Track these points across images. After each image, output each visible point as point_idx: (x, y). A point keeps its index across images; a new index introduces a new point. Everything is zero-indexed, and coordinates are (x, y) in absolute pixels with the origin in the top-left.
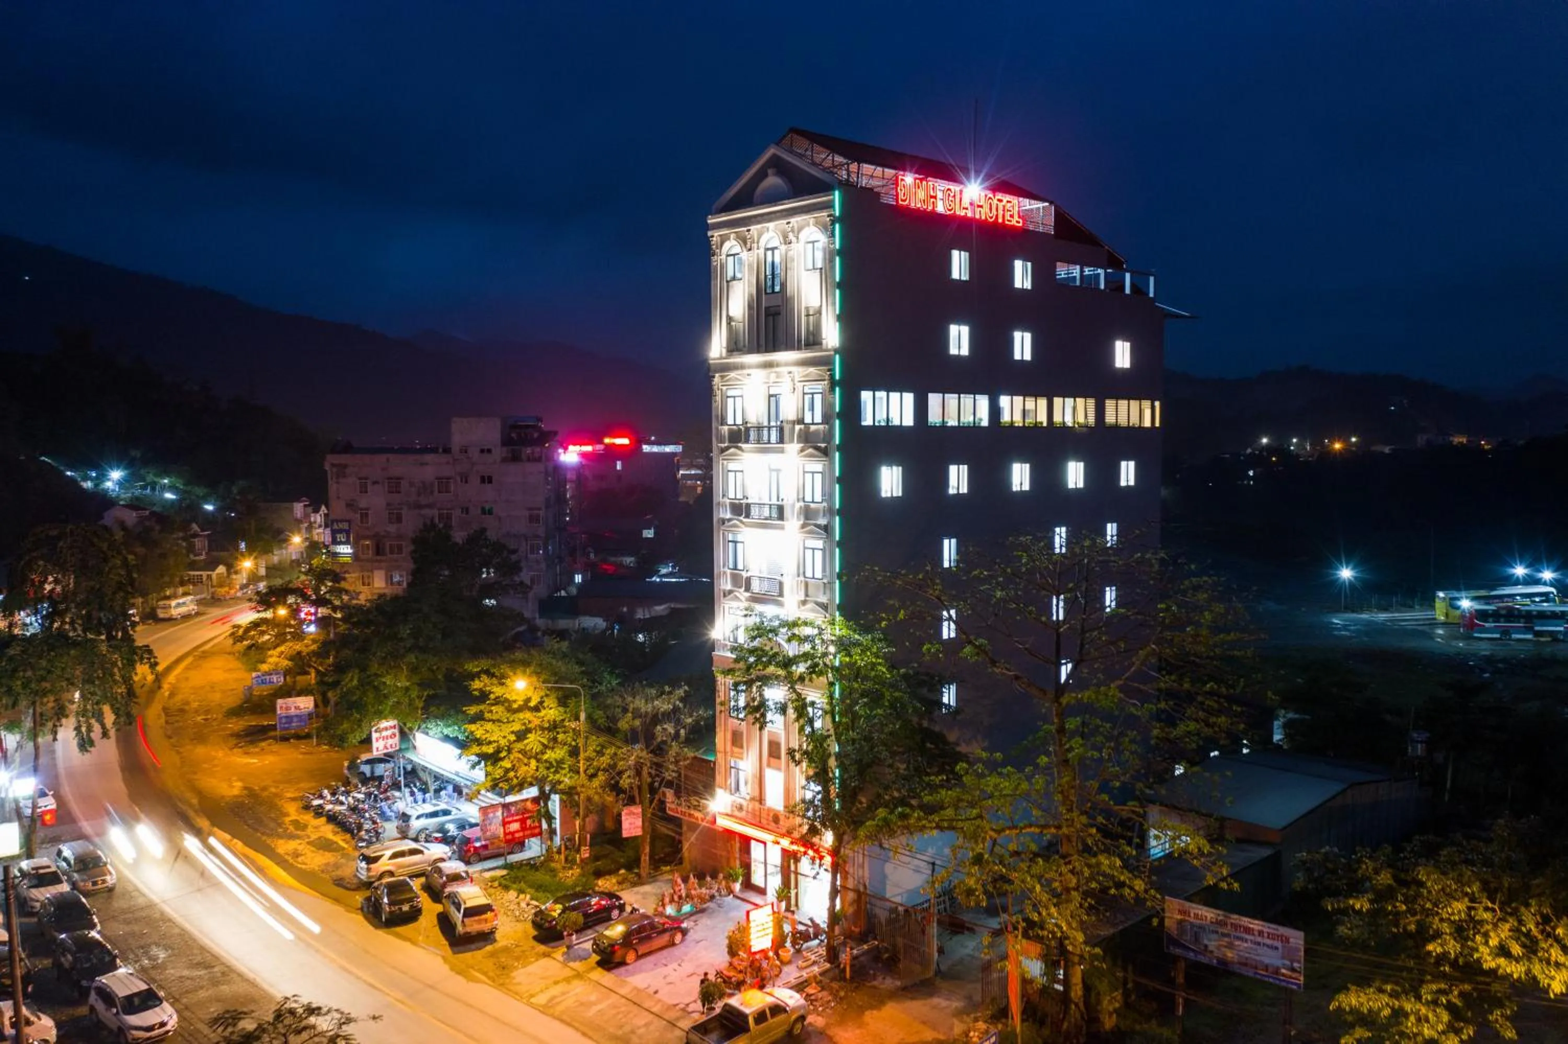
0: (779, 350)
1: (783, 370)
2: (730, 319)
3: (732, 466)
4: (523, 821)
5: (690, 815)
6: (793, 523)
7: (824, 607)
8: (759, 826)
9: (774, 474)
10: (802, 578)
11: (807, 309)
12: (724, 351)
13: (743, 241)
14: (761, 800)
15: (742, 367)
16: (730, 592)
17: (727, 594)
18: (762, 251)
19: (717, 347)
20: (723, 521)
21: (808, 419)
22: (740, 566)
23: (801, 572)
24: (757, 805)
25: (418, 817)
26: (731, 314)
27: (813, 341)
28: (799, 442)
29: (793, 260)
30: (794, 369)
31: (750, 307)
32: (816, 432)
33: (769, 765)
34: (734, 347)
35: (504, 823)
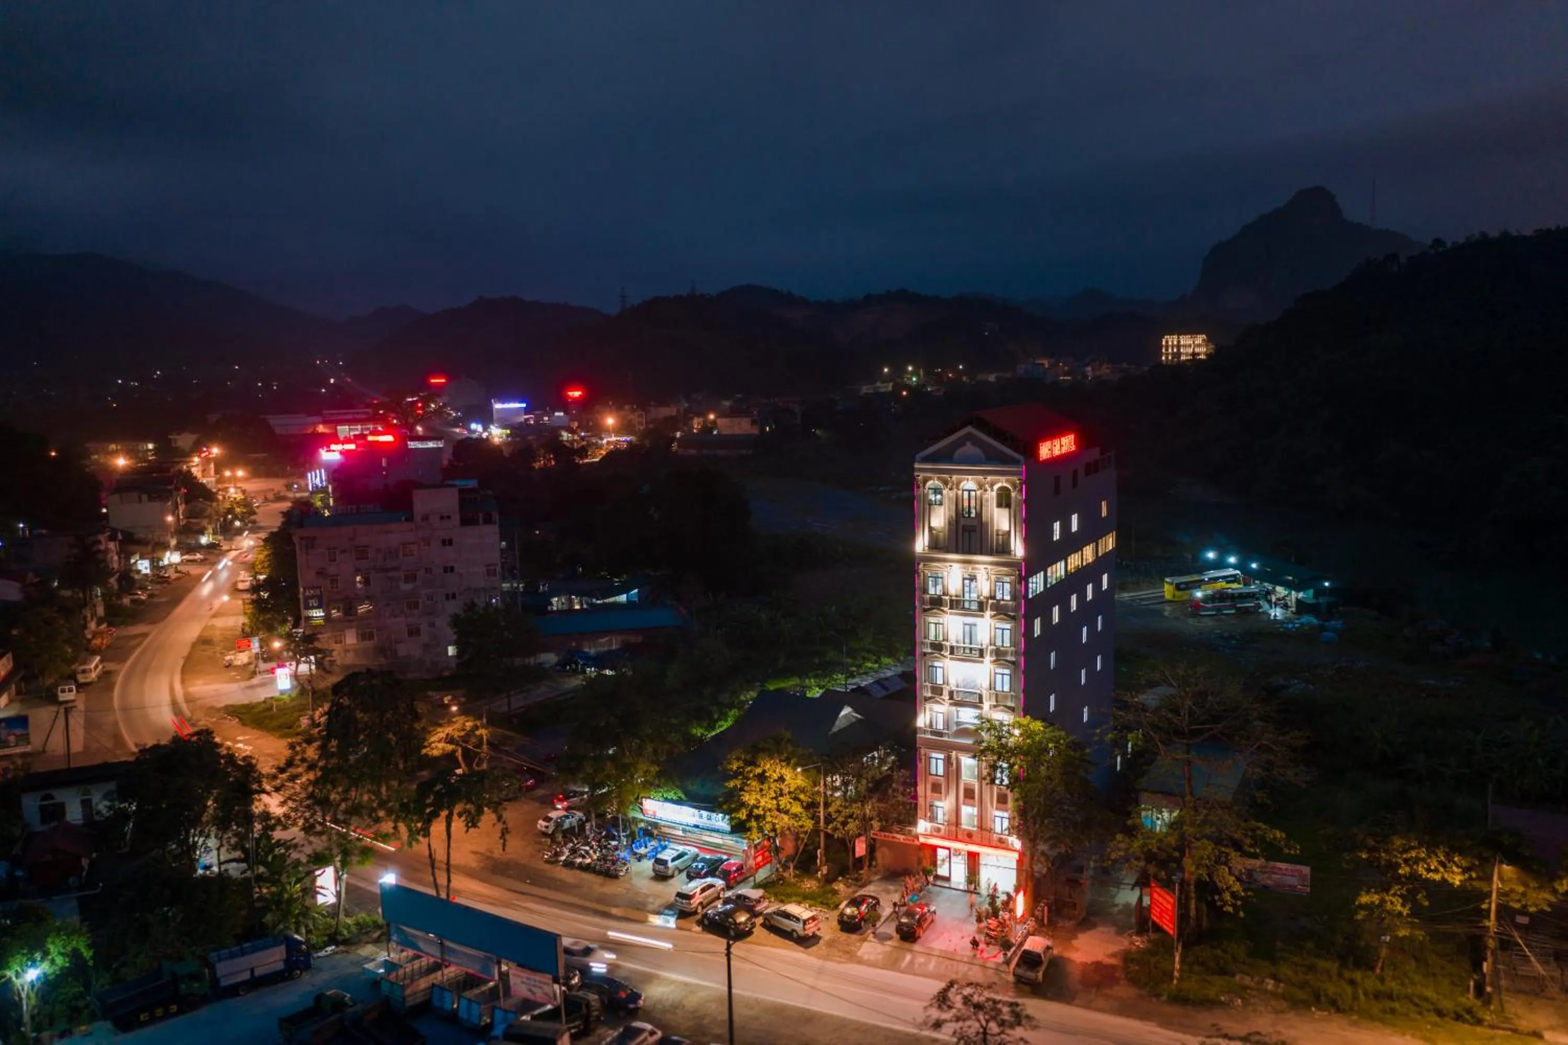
0: (975, 554)
1: (982, 567)
2: (931, 529)
3: (932, 620)
4: (763, 854)
5: (893, 837)
6: (988, 659)
7: (1012, 709)
8: (957, 839)
9: (967, 628)
10: (993, 691)
11: (997, 531)
12: (926, 548)
13: (946, 483)
14: (958, 823)
15: (945, 560)
16: (931, 698)
17: (927, 699)
18: (960, 492)
19: (921, 544)
20: (925, 654)
21: (999, 596)
22: (940, 681)
23: (992, 686)
24: (954, 828)
25: (673, 860)
26: (932, 525)
27: (1003, 549)
28: (991, 610)
29: (987, 500)
30: (989, 567)
31: (950, 523)
32: (1005, 606)
33: (964, 804)
34: (935, 545)
35: (755, 857)
